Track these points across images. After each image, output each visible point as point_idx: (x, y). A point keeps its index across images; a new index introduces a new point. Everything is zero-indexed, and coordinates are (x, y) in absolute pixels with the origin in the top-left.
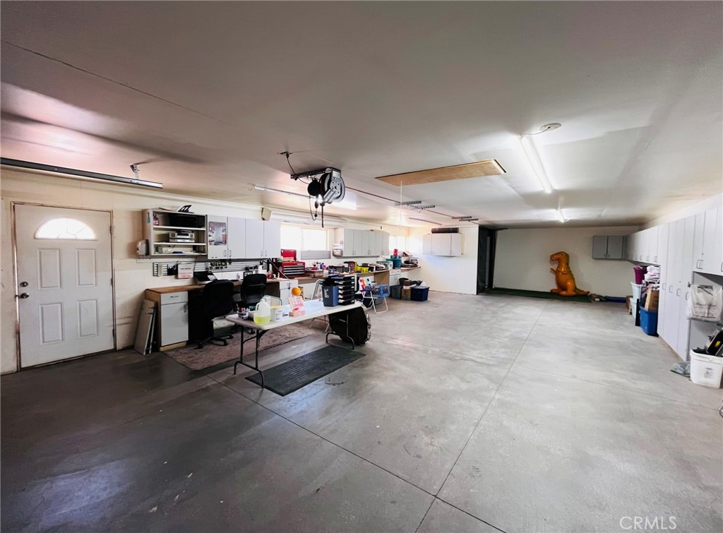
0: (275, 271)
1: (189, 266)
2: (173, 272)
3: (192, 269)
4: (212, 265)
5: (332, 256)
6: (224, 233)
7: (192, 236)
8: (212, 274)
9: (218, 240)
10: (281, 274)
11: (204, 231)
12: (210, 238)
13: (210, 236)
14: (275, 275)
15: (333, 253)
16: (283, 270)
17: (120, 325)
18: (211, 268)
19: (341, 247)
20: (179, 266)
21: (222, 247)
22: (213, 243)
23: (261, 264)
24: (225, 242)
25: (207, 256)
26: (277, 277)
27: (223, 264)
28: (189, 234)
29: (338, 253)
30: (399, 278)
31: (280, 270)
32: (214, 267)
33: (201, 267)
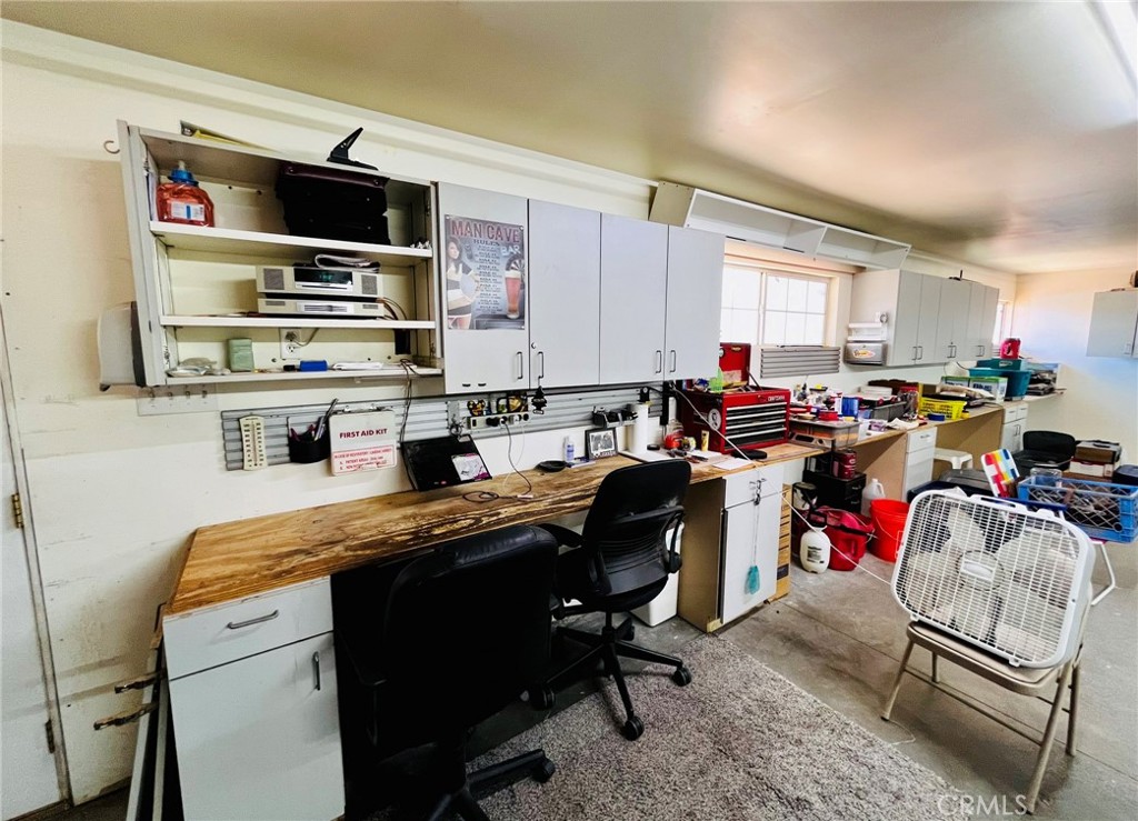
0: (691, 426)
1: (377, 420)
2: (309, 447)
3: (393, 430)
4: (472, 409)
5: (842, 365)
6: (513, 274)
7: (369, 284)
8: (469, 449)
9: (491, 308)
10: (714, 436)
11: (427, 260)
12: (453, 297)
13: (454, 285)
14: (692, 441)
15: (847, 352)
16: (724, 423)
17: (77, 696)
18: (470, 423)
19: (885, 334)
20: (333, 420)
21: (506, 339)
22: (467, 318)
23: (644, 398)
24: (515, 314)
25: (442, 376)
26: (699, 447)
27: (515, 403)
28: (357, 275)
29: (867, 353)
30: (1023, 431)
31: (714, 420)
32: (481, 420)
33: (429, 422)
